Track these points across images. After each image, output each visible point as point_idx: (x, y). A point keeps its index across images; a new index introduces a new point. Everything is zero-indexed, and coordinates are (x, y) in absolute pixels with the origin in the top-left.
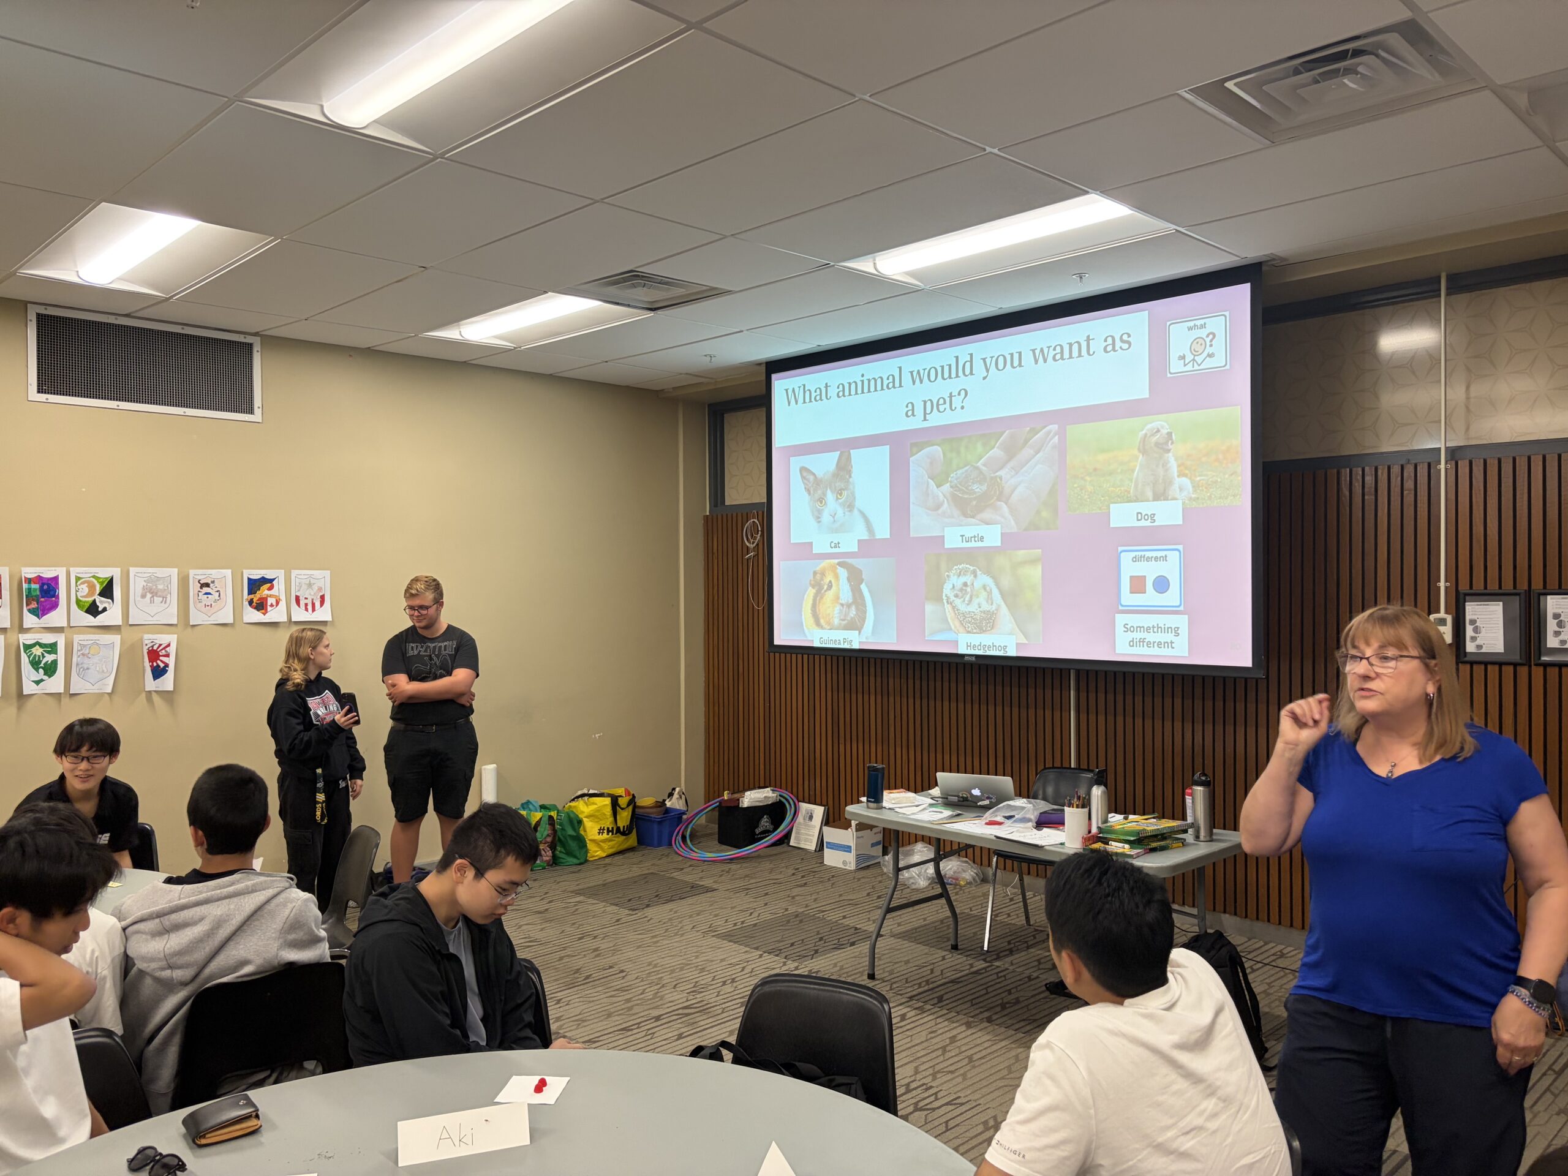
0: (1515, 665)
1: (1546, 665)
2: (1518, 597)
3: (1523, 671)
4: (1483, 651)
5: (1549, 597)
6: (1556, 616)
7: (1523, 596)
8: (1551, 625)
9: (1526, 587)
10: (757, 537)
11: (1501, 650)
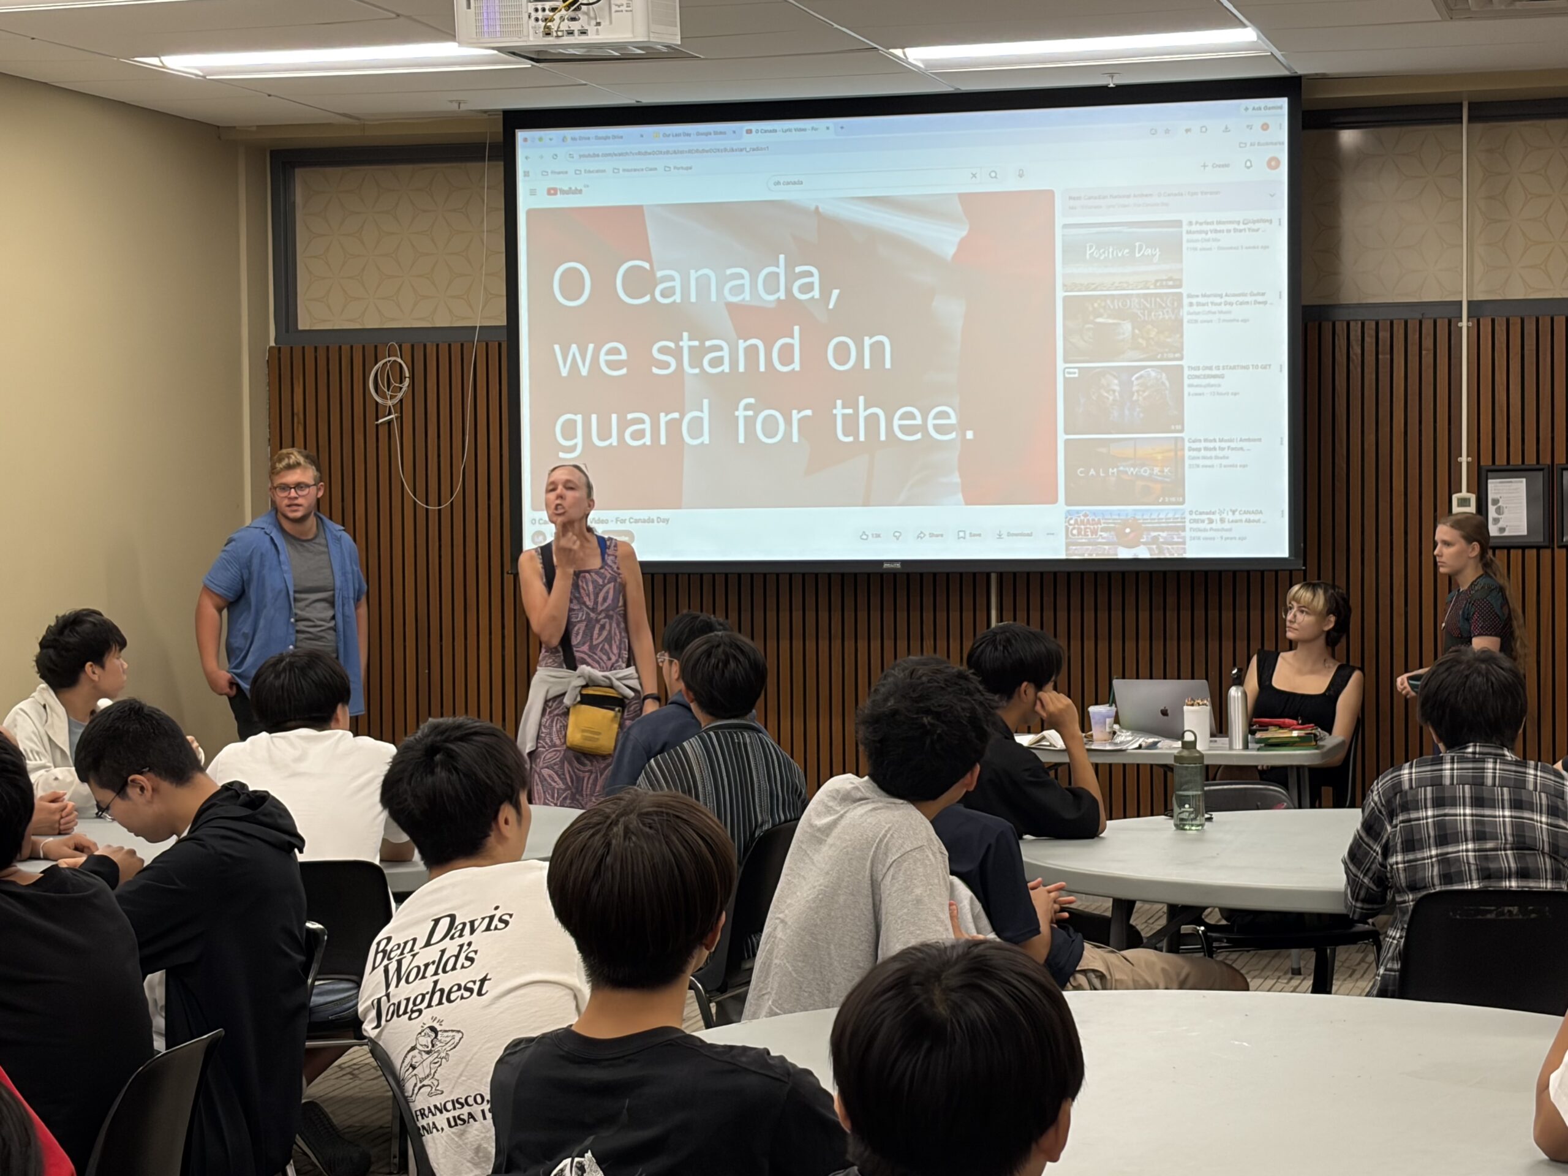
0: (1538, 548)
2: (1541, 473)
3: (1546, 554)
4: (1506, 534)
7: (1546, 471)
10: (401, 388)
11: (1525, 533)
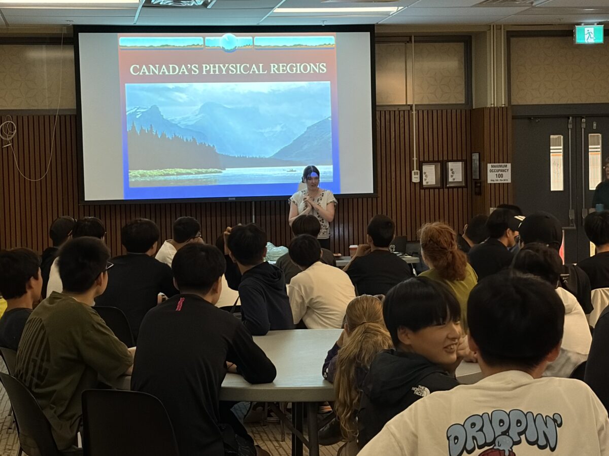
0: (439, 188)
1: (449, 188)
2: (439, 163)
3: (441, 190)
4: (429, 184)
5: (449, 163)
6: (452, 170)
7: (441, 162)
8: (450, 173)
9: (442, 159)
10: (12, 134)
11: (434, 183)
